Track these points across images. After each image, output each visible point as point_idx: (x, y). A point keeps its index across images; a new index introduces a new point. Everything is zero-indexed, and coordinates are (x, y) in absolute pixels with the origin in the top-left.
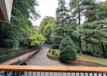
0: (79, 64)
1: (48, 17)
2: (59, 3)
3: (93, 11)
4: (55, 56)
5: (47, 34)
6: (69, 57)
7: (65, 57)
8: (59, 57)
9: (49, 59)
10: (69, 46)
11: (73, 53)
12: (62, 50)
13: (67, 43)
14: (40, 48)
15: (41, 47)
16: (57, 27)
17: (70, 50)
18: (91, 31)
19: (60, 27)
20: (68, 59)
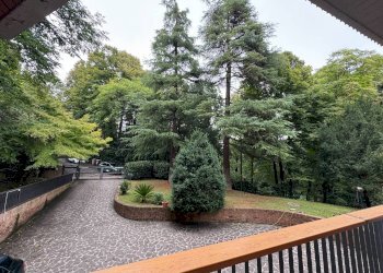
0: (232, 221)
1: (115, 51)
2: (168, 15)
3: (266, 71)
4: (153, 206)
5: (107, 119)
6: (205, 203)
7: (192, 203)
8: (171, 206)
9: (128, 221)
10: (206, 167)
11: (218, 188)
12: (182, 180)
13: (202, 157)
14: (74, 178)
15: (78, 175)
16: (157, 97)
17: (210, 178)
18: (262, 124)
19: (172, 101)
20: (202, 210)
